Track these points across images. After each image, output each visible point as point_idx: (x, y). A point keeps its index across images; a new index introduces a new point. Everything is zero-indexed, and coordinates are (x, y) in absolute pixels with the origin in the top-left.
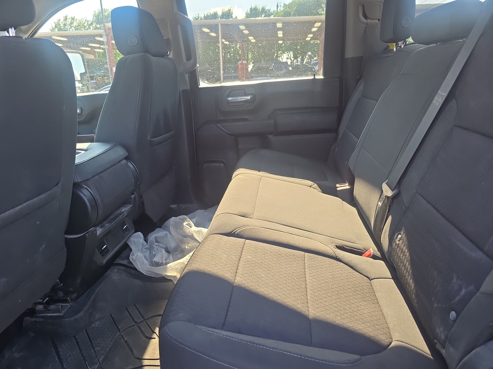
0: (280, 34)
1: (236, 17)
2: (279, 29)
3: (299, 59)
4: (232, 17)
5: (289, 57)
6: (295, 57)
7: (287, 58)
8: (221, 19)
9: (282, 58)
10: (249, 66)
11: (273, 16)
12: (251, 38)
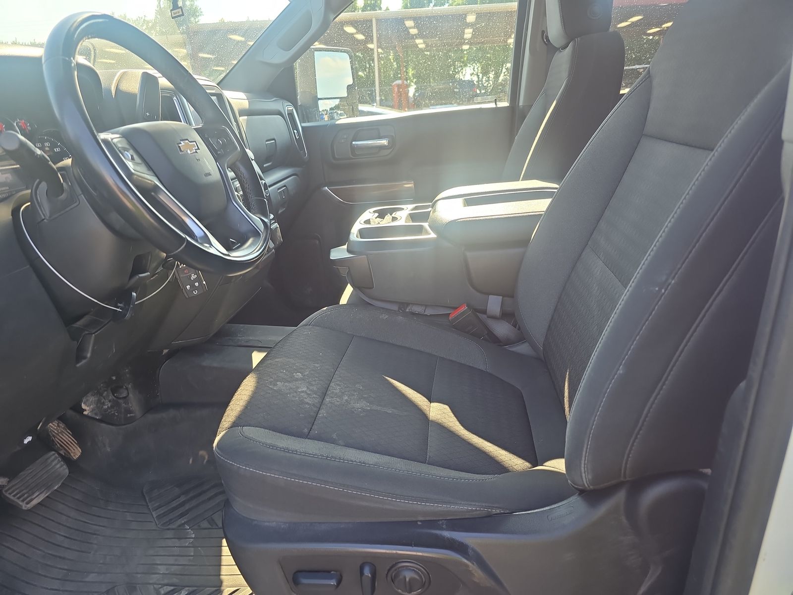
0: (468, 33)
1: (387, 9)
2: (468, 25)
3: (492, 75)
4: (380, 9)
5: (474, 73)
6: (485, 73)
7: (472, 74)
8: (363, 11)
9: (464, 74)
10: (409, 89)
11: (448, 4)
12: (418, 41)
